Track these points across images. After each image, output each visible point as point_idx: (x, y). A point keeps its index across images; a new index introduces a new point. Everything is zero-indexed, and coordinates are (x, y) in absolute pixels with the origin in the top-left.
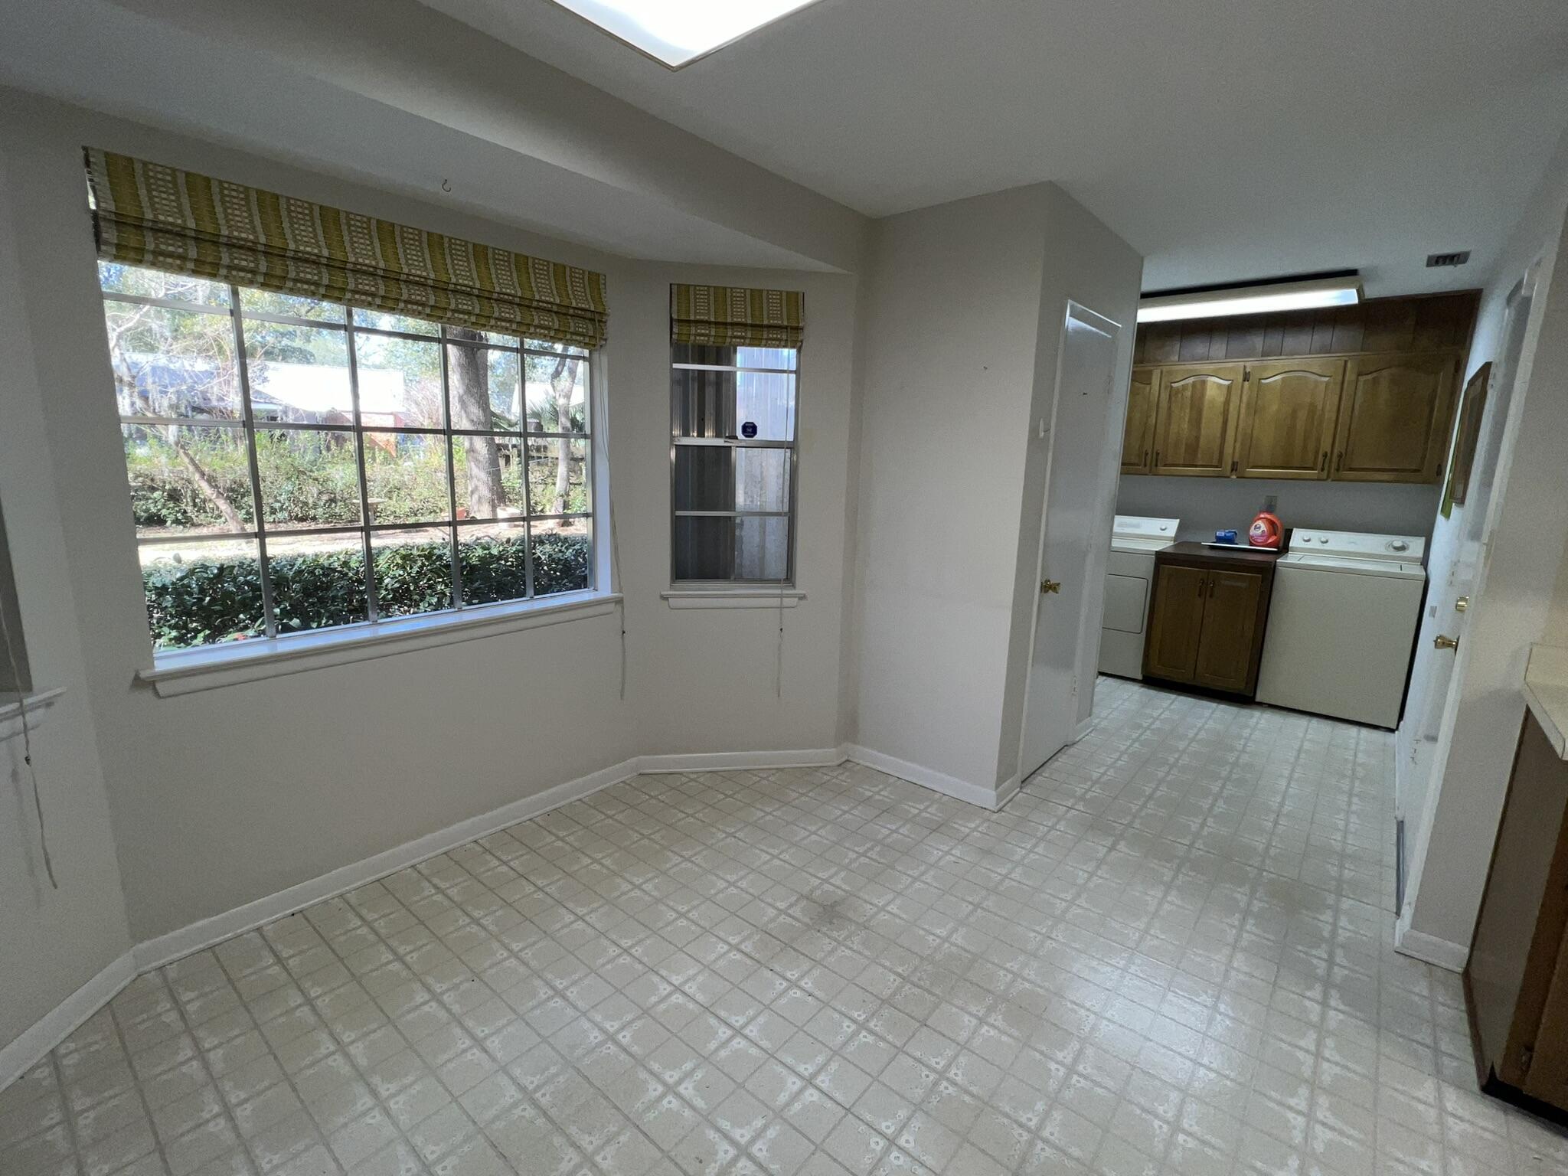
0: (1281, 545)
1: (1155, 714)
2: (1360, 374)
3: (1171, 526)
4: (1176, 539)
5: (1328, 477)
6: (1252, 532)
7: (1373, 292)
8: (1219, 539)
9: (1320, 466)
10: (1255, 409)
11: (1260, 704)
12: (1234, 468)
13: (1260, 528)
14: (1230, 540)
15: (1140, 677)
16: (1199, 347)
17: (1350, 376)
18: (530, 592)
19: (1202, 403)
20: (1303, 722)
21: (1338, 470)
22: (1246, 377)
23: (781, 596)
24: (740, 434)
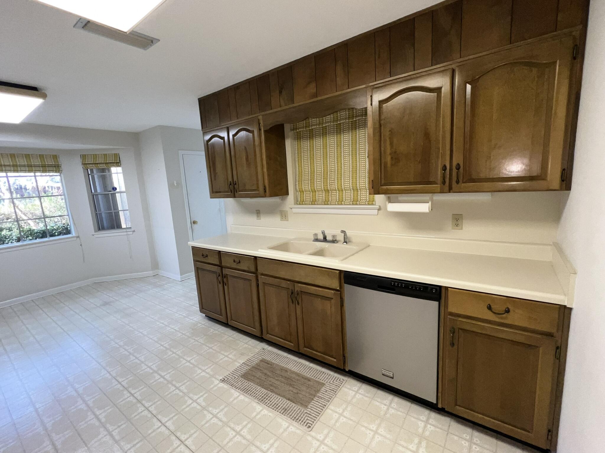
18: (48, 235)
23: (126, 232)
24: (112, 190)
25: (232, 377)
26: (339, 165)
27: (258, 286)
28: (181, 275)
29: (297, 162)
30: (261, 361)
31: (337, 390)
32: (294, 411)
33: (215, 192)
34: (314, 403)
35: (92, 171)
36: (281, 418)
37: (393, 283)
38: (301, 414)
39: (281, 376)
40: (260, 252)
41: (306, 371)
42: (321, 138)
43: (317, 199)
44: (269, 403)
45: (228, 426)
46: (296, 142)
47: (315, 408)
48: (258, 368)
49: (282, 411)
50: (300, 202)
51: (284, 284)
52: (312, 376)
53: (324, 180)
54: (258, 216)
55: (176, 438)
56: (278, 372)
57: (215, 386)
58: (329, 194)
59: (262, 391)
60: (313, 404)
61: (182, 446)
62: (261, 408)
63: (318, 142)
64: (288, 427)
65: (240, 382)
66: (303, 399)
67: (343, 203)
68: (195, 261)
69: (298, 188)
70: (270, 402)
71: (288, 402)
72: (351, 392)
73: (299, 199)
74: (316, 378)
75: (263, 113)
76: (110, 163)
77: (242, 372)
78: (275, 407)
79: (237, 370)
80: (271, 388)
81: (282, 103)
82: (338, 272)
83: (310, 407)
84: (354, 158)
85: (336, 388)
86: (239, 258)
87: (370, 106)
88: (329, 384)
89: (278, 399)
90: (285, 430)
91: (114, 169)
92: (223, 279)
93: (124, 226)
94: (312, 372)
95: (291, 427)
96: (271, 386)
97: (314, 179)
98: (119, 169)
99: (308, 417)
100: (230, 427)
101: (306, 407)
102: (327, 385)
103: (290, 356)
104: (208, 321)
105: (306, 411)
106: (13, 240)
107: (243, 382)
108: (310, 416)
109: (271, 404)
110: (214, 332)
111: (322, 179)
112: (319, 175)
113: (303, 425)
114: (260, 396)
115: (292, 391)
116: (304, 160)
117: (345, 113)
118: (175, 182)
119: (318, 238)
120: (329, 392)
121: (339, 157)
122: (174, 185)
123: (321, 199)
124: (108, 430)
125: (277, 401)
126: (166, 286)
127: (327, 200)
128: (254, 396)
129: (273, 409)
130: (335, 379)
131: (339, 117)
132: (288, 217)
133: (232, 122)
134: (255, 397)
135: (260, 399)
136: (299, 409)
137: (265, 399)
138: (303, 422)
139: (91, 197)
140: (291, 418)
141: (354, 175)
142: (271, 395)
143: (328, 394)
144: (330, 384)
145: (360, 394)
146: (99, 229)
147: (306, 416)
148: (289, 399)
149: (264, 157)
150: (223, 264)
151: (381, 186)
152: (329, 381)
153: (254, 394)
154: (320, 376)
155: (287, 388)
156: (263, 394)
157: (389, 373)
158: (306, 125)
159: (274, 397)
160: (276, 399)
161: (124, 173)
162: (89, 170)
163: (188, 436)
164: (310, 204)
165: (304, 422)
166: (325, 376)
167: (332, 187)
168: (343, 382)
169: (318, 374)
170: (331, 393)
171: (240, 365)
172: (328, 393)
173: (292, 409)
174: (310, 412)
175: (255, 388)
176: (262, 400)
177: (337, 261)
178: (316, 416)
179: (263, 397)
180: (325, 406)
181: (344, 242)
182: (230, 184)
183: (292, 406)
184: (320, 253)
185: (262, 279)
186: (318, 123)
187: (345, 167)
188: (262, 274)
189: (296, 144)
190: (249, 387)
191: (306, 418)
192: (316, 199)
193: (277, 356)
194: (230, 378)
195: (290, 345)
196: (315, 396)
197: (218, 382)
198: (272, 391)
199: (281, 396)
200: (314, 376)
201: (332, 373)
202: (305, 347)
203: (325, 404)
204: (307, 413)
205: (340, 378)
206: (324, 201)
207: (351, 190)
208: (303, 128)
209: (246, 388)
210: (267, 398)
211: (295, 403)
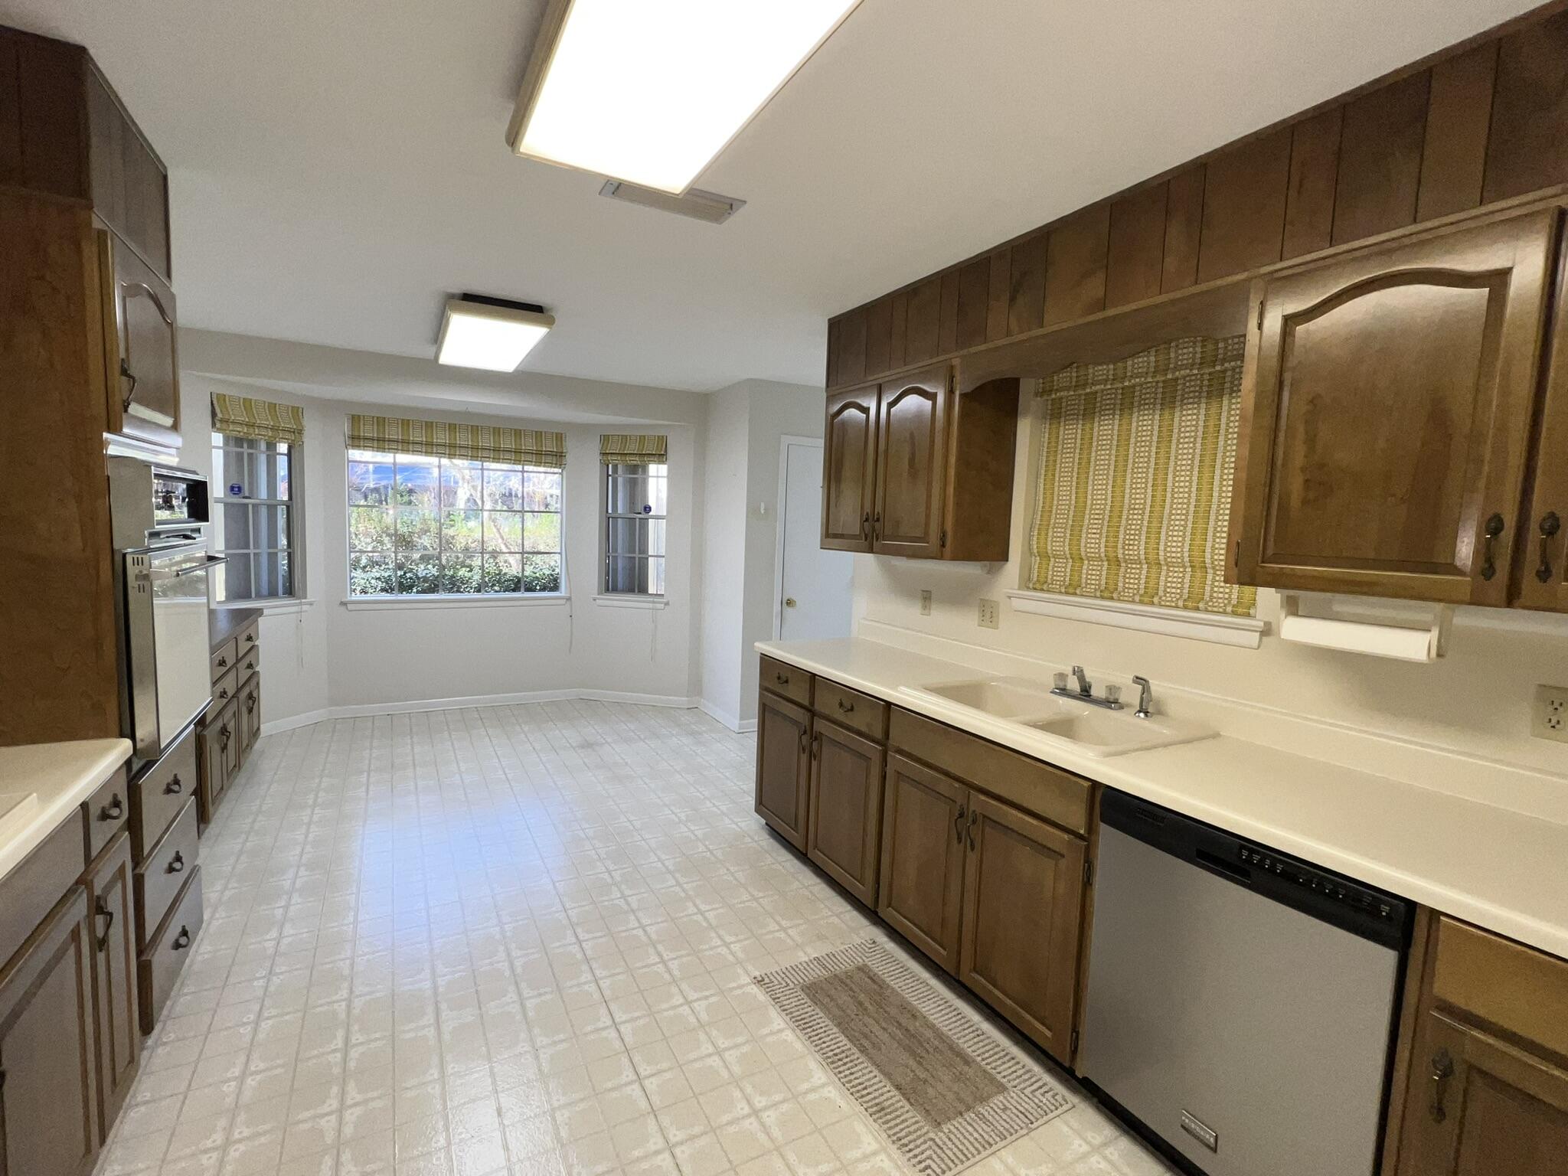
18: (522, 589)
23: (654, 602)
24: (642, 512)
25: (780, 979)
26: (1159, 494)
27: (884, 777)
28: (742, 718)
29: (1043, 477)
30: (859, 969)
31: (1037, 1120)
32: (903, 1121)
33: (833, 536)
34: (960, 1124)
35: (615, 468)
36: (866, 1125)
37: (1245, 853)
38: (919, 1137)
39: (895, 1024)
40: (902, 693)
41: (967, 1035)
42: (1117, 417)
43: (1084, 581)
44: (846, 1076)
45: (739, 1087)
46: (1047, 426)
47: (962, 1138)
48: (848, 981)
49: (872, 1107)
50: (1034, 584)
51: (944, 786)
52: (979, 1055)
53: (1108, 531)
54: (925, 607)
55: (631, 1065)
56: (893, 1011)
57: (740, 987)
58: (1118, 570)
59: (838, 1040)
60: (957, 1125)
61: (636, 1086)
62: (824, 1080)
63: (1106, 429)
64: (875, 1153)
65: (796, 999)
66: (934, 1101)
67: (1156, 600)
68: (763, 689)
69: (1035, 547)
70: (852, 1074)
71: (894, 1092)
72: (1077, 1142)
73: (1036, 575)
74: (987, 1064)
75: (965, 352)
76: (630, 454)
77: (806, 979)
78: (858, 1092)
79: (797, 970)
80: (866, 1043)
81: (1014, 325)
82: (1087, 784)
83: (946, 1131)
84: (1207, 475)
85: (1035, 1114)
86: (853, 699)
87: (1256, 330)
88: (1019, 1092)
89: (872, 1075)
90: (866, 1157)
91: (653, 469)
92: (812, 742)
93: (652, 590)
94: (981, 1044)
95: (883, 1156)
96: (866, 1036)
97: (1082, 526)
98: (663, 469)
99: (935, 1153)
100: (741, 1090)
101: (938, 1124)
102: (1012, 1094)
103: (934, 982)
104: (768, 837)
105: (932, 1135)
106: (471, 588)
107: (802, 1001)
108: (939, 1151)
109: (850, 1081)
110: (774, 866)
111: (1105, 528)
112: (1096, 517)
113: (914, 1166)
114: (832, 1050)
115: (912, 1071)
116: (1060, 472)
117: (1191, 349)
118: (763, 505)
119: (1068, 687)
120: (1012, 1115)
121: (1161, 469)
122: (760, 511)
123: (1093, 582)
124: (520, 994)
125: (869, 1080)
126: (705, 735)
127: (1111, 587)
128: (816, 1046)
129: (852, 1094)
130: (1041, 1087)
131: (1172, 361)
132: (998, 616)
133: (893, 372)
134: (819, 1048)
135: (829, 1057)
136: (917, 1122)
137: (840, 1063)
138: (917, 1160)
139: (604, 519)
140: (889, 1136)
141: (1201, 525)
142: (858, 1058)
143: (1008, 1120)
144: (1022, 1096)
145: (1105, 1158)
146: (607, 590)
147: (930, 1148)
148: (898, 1088)
149: (953, 460)
150: (817, 707)
151: (1263, 562)
152: (1022, 1086)
153: (820, 1039)
154: (999, 1063)
155: (905, 1058)
156: (839, 1048)
157: (1202, 1129)
158: (1076, 382)
159: (862, 1066)
160: (867, 1073)
161: (671, 477)
162: (610, 466)
163: (654, 1072)
164: (1061, 592)
165: (919, 1158)
166: (1013, 1069)
167: (1131, 552)
168: (1061, 1105)
169: (996, 1057)
170: (1018, 1121)
171: (807, 959)
172: (1009, 1116)
173: (898, 1113)
174: (945, 1144)
175: (826, 1026)
176: (833, 1063)
177: (1091, 754)
178: (956, 1161)
179: (836, 1055)
180: (991, 1145)
181: (1140, 711)
182: (867, 520)
183: (902, 1107)
184: (1062, 728)
185: (896, 760)
186: (1111, 377)
187: (1175, 501)
188: (900, 752)
189: (1047, 430)
190: (812, 1018)
191: (928, 1153)
192: (1080, 580)
193: (901, 970)
194: (776, 982)
195: (938, 952)
196: (968, 1109)
197: (748, 980)
198: (863, 1050)
199: (882, 1071)
200: (984, 1056)
201: (1037, 1069)
202: (975, 970)
203: (992, 1142)
204: (935, 1142)
205: (1055, 1092)
206: (1102, 588)
207: (1184, 567)
208: (1068, 389)
209: (804, 1019)
210: (845, 1060)
211: (911, 1104)
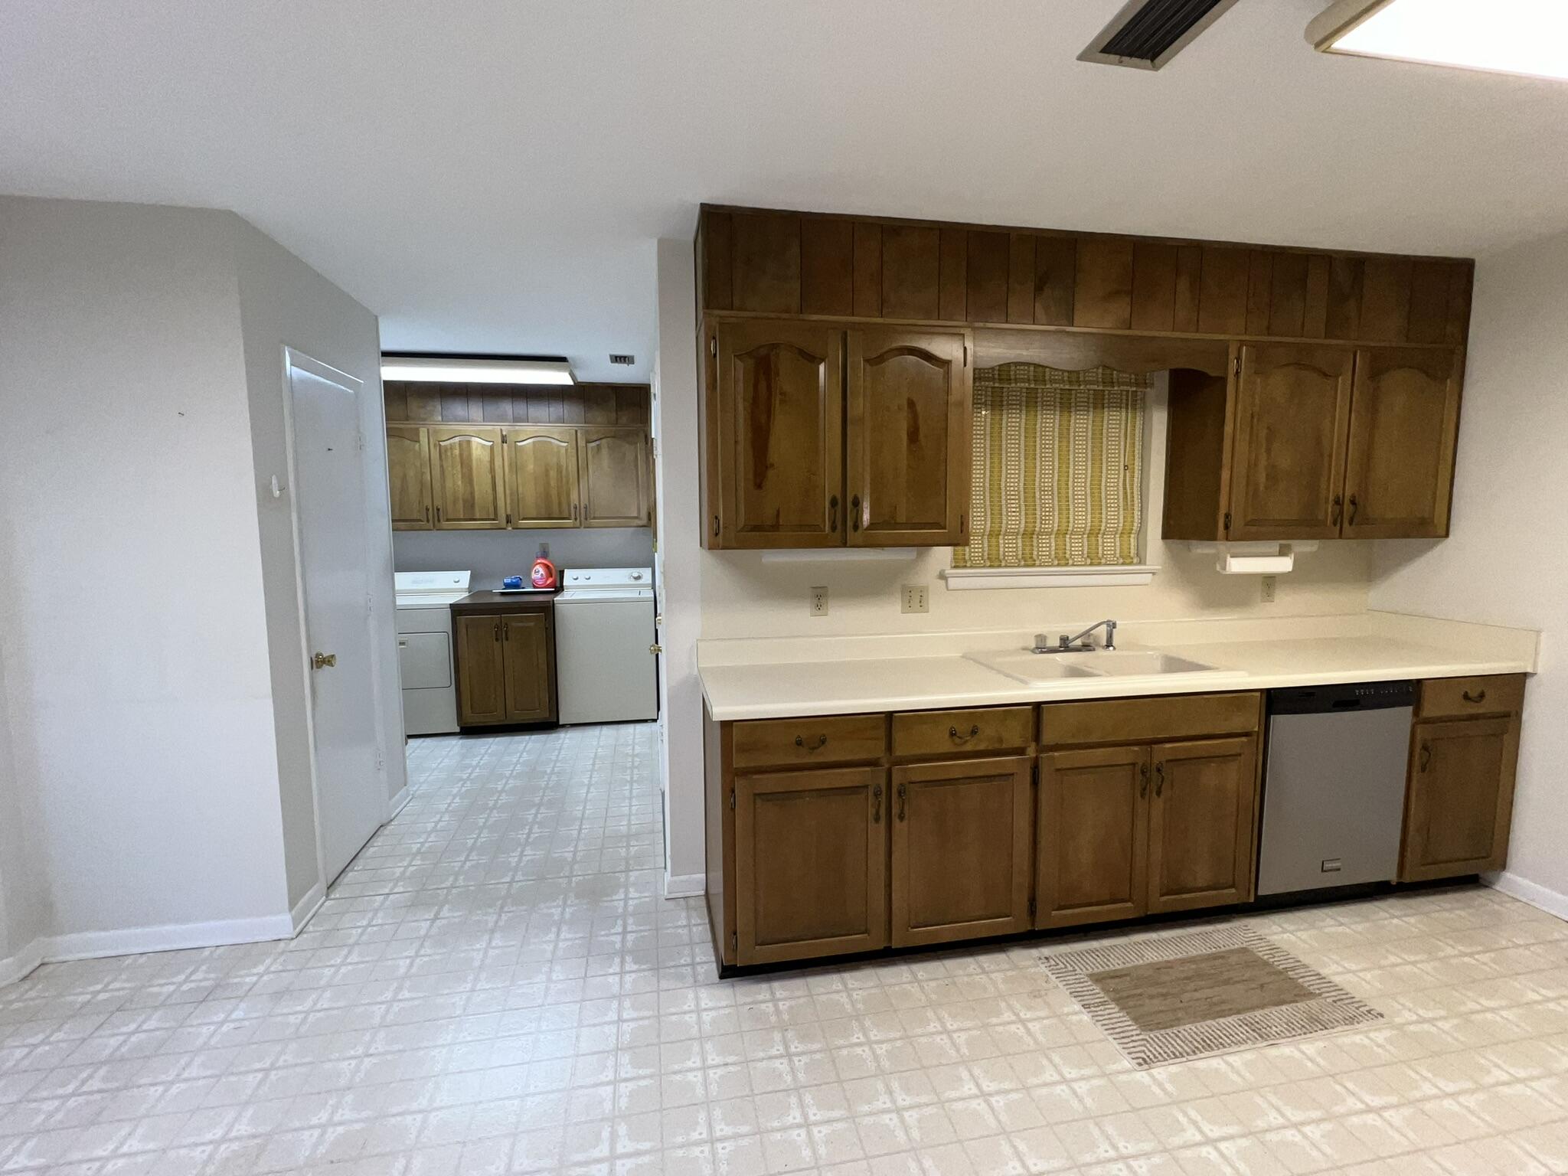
0: (558, 585)
1: (474, 763)
2: (588, 442)
3: (464, 577)
4: (470, 590)
5: (581, 524)
6: (534, 576)
7: (584, 377)
8: (507, 586)
9: (573, 517)
10: (516, 467)
11: (564, 726)
12: (508, 521)
13: (538, 573)
14: (517, 586)
15: (458, 730)
16: (458, 409)
17: (582, 443)
19: (471, 460)
20: (596, 731)
21: (586, 519)
22: (504, 440)
25: (1136, 1044)
27: (1035, 785)
34: (1304, 982)
37: (1357, 691)
39: (1186, 981)
42: (1023, 412)
43: (1000, 554)
47: (1321, 986)
51: (1121, 755)
52: (1210, 949)
54: (819, 607)
58: (1032, 541)
59: (1227, 1023)
60: (1306, 984)
64: (1371, 1039)
74: (1220, 948)
75: (981, 324)
77: (1128, 1023)
79: (1113, 1026)
81: (1041, 316)
82: (1258, 694)
85: (1268, 944)
92: (892, 802)
97: (1000, 506)
99: (1348, 1004)
102: (1252, 947)
108: (1346, 1001)
111: (1023, 507)
112: (1013, 497)
119: (1048, 645)
120: (1278, 955)
122: (271, 492)
123: (1010, 554)
127: (1026, 556)
128: (1244, 1040)
132: (929, 601)
140: (1346, 1024)
141: (1096, 503)
148: (1280, 1003)
151: (1246, 525)
152: (1240, 940)
153: (1233, 1035)
156: (1240, 1026)
164: (982, 567)
166: (1220, 937)
167: (1048, 526)
171: (1086, 1014)
172: (1281, 957)
178: (1349, 996)
182: (834, 505)
185: (1054, 759)
191: (1351, 1007)
192: (997, 554)
196: (1282, 972)
200: (1210, 946)
206: (1019, 557)
207: (1083, 534)
210: (1258, 1026)
211: (1297, 1001)
